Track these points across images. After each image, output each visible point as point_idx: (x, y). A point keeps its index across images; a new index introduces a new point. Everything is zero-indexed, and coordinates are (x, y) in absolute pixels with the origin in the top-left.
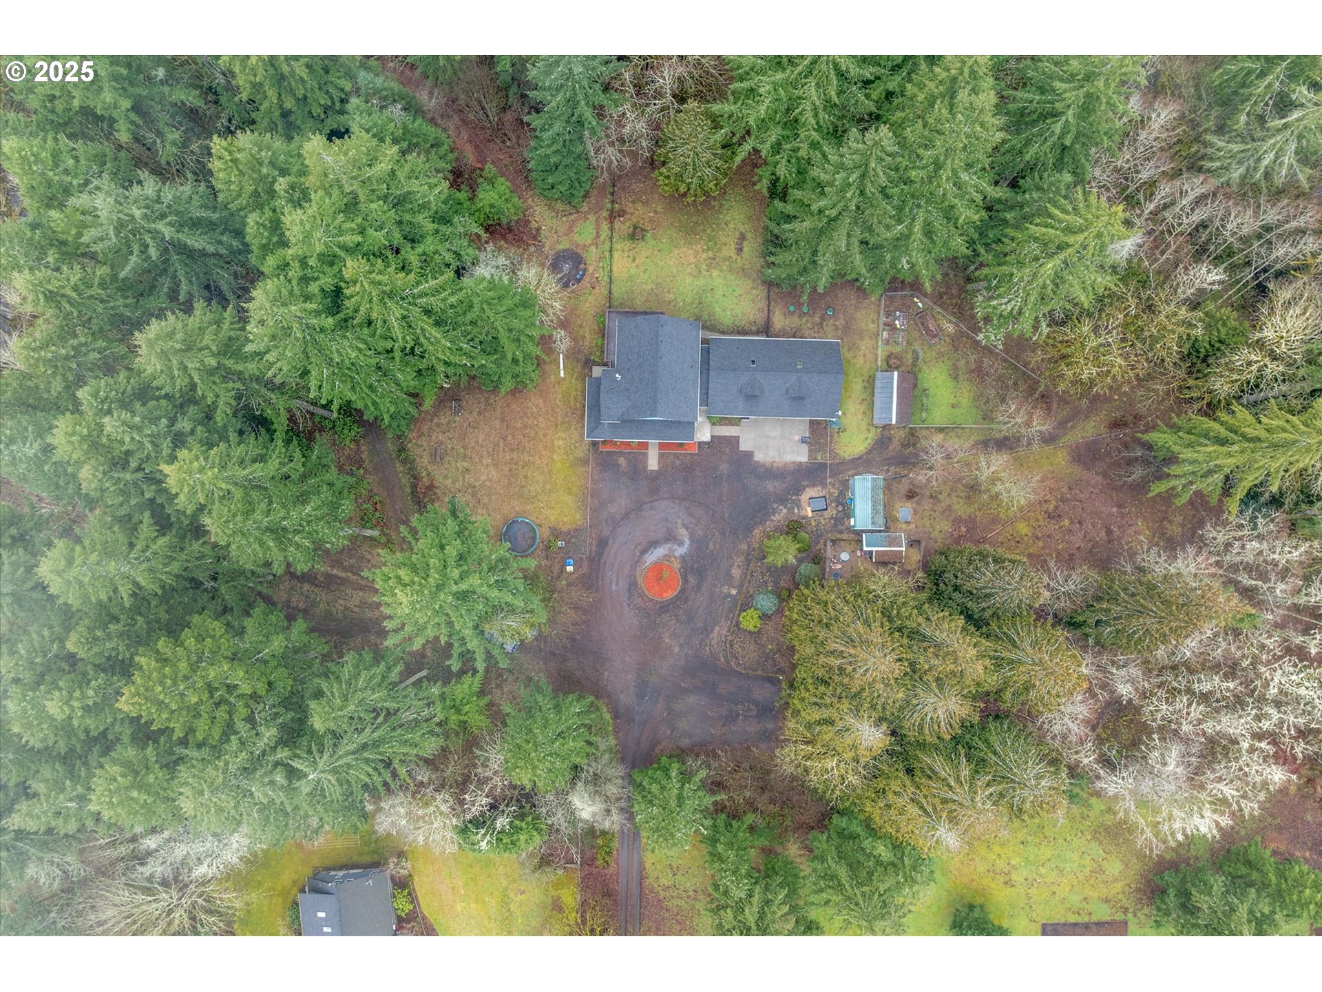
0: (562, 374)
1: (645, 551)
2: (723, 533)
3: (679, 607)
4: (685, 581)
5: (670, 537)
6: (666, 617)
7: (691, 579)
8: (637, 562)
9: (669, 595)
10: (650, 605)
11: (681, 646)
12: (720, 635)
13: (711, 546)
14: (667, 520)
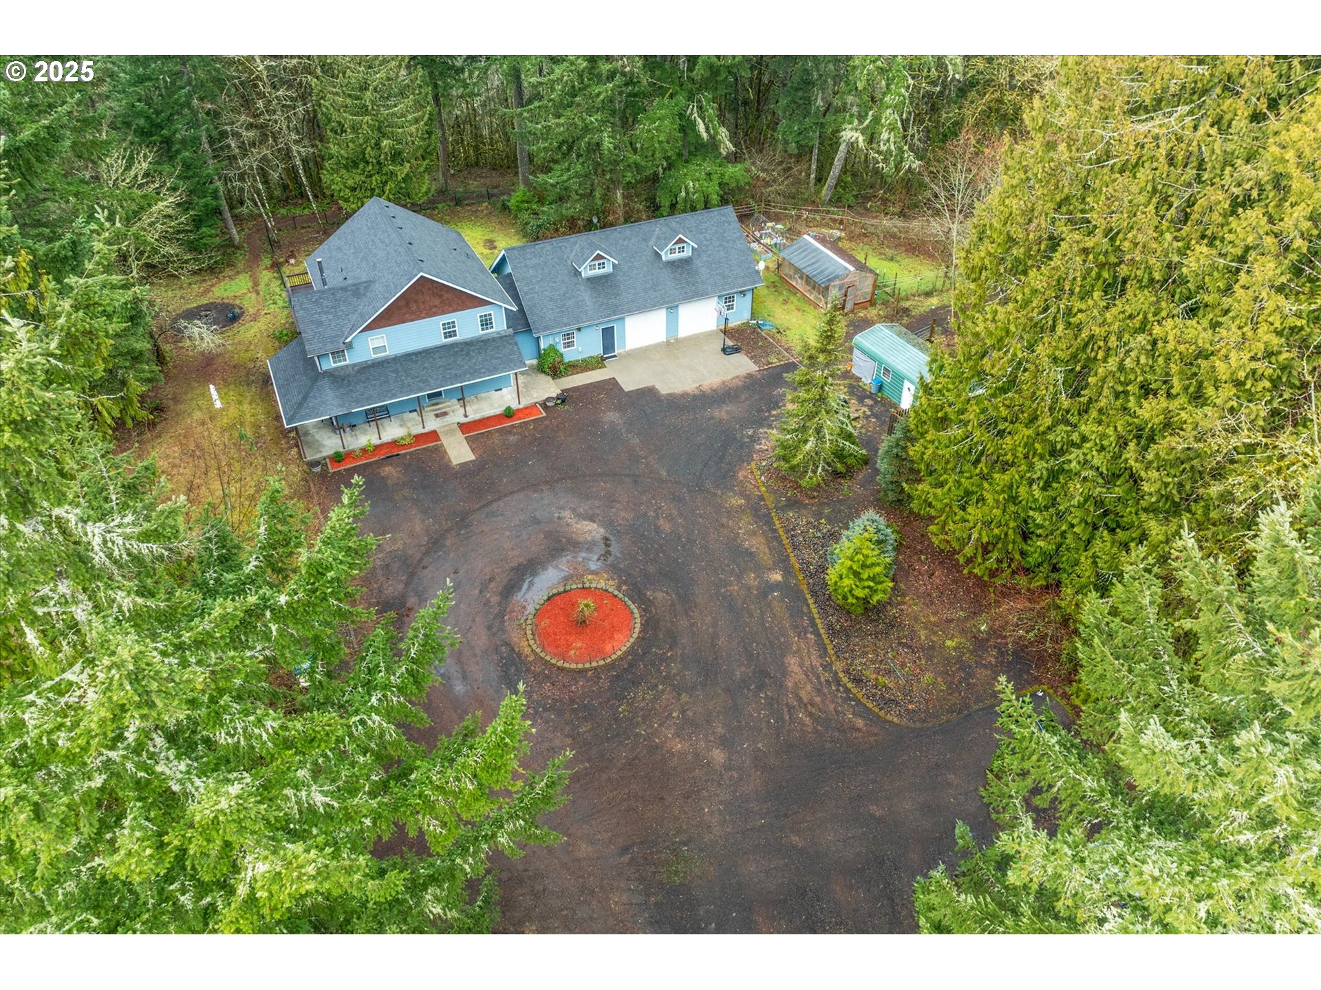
0: (218, 405)
1: (510, 588)
2: (678, 499)
3: (662, 659)
4: (646, 605)
5: (559, 545)
6: (642, 696)
7: (659, 596)
8: (501, 615)
9: (620, 645)
10: (580, 686)
11: (724, 742)
12: (810, 672)
13: (666, 526)
14: (536, 521)
